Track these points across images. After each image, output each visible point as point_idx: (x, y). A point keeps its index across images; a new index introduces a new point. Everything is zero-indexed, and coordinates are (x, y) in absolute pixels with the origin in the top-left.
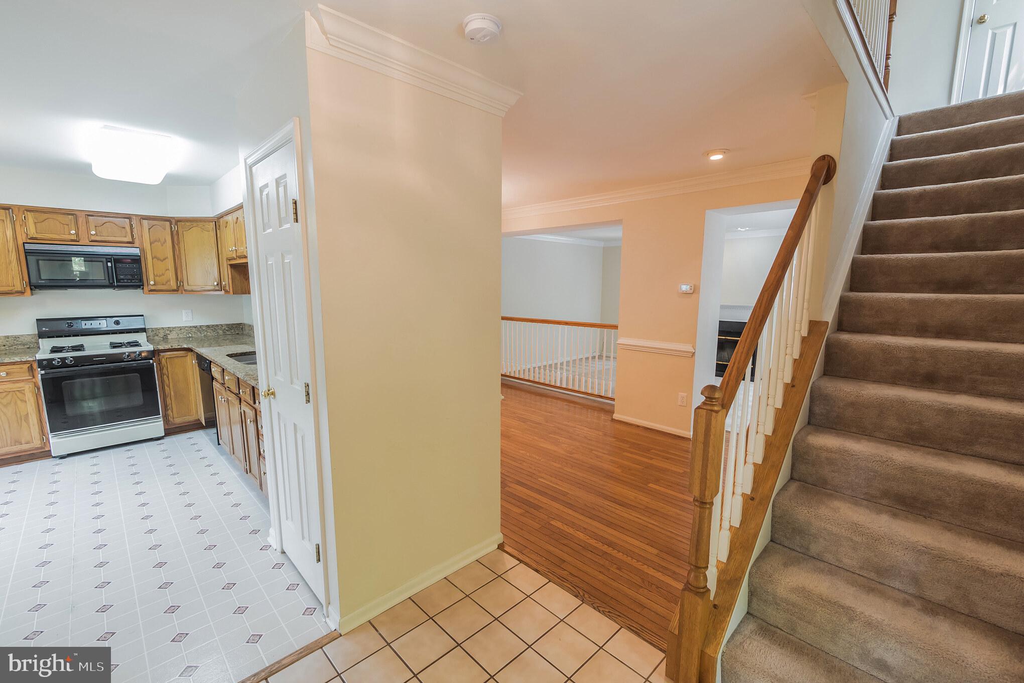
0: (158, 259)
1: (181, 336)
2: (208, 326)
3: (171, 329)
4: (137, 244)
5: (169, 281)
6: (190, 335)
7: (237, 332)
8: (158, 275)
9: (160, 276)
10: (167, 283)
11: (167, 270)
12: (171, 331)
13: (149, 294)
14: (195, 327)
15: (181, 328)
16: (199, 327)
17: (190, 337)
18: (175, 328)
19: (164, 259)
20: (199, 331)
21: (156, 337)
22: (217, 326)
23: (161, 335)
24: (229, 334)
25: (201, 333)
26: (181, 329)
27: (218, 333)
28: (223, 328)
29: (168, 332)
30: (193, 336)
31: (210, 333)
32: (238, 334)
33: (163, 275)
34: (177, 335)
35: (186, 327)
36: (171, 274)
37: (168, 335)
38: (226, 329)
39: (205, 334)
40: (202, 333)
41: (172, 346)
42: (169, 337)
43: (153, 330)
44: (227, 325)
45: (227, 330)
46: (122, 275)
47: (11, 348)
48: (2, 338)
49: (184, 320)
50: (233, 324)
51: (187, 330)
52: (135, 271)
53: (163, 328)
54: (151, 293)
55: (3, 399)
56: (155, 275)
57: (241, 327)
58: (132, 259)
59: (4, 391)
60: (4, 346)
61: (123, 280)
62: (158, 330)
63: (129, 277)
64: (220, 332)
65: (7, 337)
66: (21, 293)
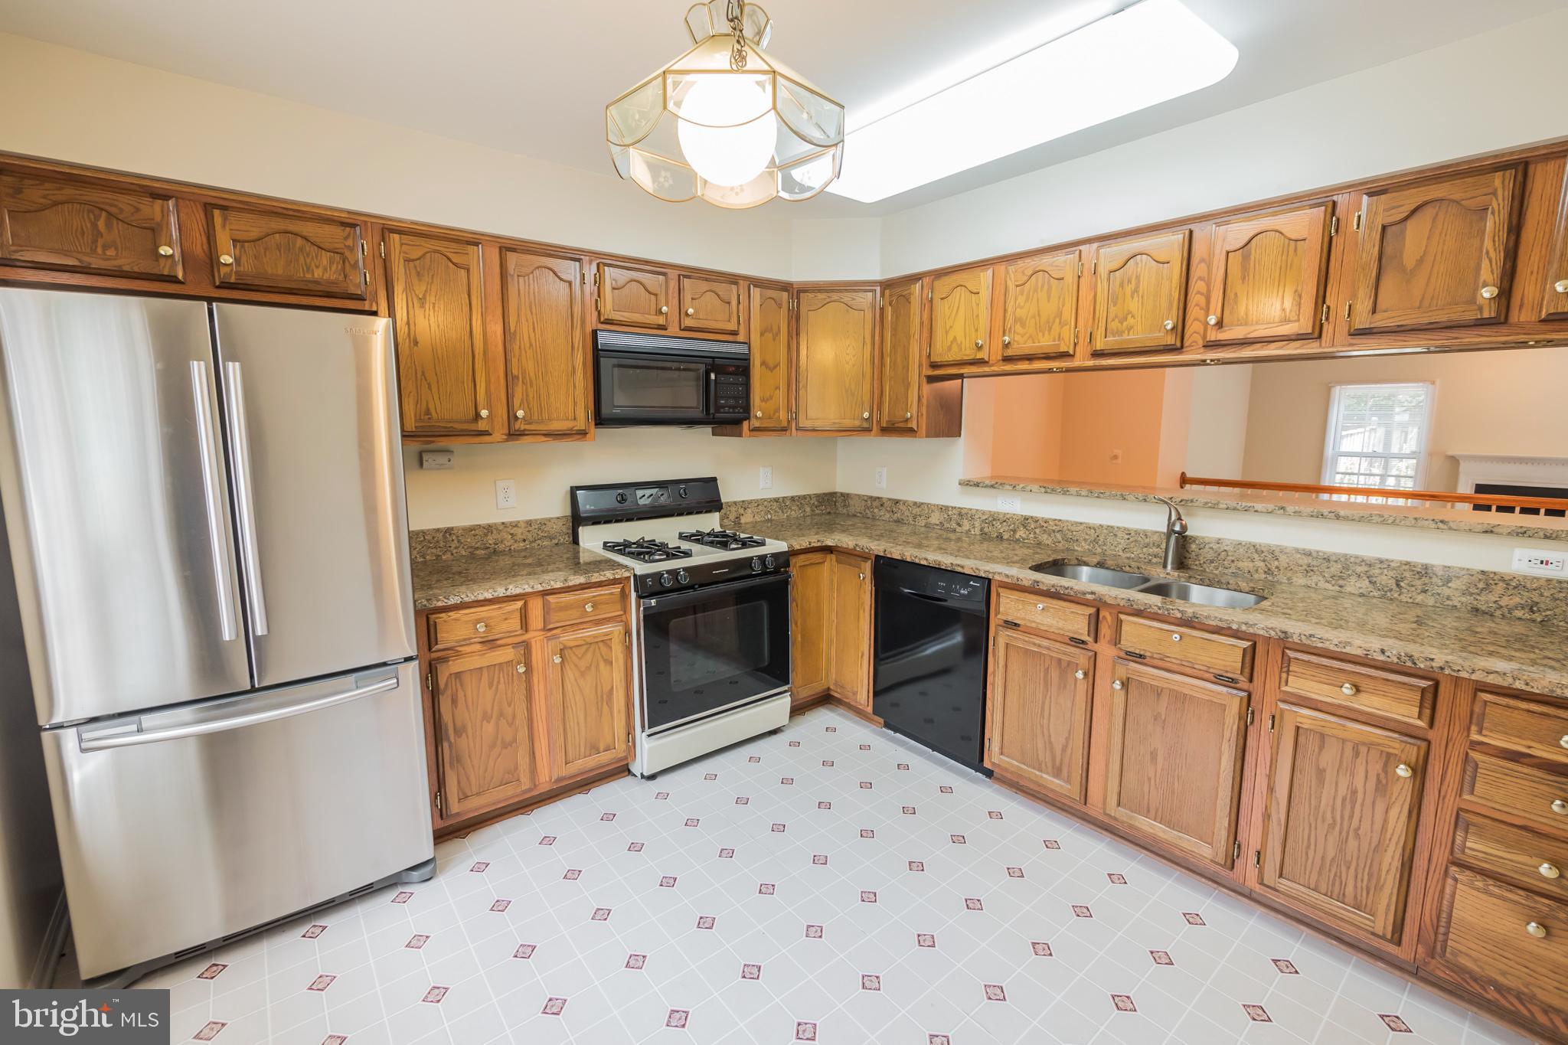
0: (767, 367)
1: (758, 518)
2: (793, 499)
3: (745, 505)
4: (742, 337)
5: (777, 410)
6: (769, 516)
7: (828, 510)
9: (768, 400)
10: (774, 414)
11: (776, 388)
12: (745, 509)
14: (776, 500)
15: (758, 503)
16: (781, 500)
17: (768, 520)
18: (750, 502)
19: (775, 367)
20: (780, 507)
21: (725, 520)
22: (804, 497)
23: (732, 517)
24: (817, 514)
25: (783, 512)
26: (758, 505)
27: (804, 510)
28: (812, 502)
29: (741, 511)
30: (773, 518)
31: (795, 511)
32: (829, 513)
33: (771, 397)
34: (752, 516)
35: (765, 500)
36: (781, 396)
37: (741, 517)
38: (816, 503)
39: (788, 514)
40: (785, 511)
41: (810, 543)
42: (743, 520)
44: (818, 496)
45: (816, 506)
46: (722, 398)
47: (533, 545)
48: (523, 525)
49: (761, 487)
50: (824, 494)
51: (766, 507)
52: (740, 389)
53: (735, 503)
54: (752, 433)
55: (580, 658)
56: (763, 400)
57: (834, 499)
58: (738, 367)
59: (583, 643)
60: (524, 540)
61: (723, 407)
62: (730, 506)
63: (732, 402)
64: (808, 509)
65: (529, 523)
66: (583, 434)
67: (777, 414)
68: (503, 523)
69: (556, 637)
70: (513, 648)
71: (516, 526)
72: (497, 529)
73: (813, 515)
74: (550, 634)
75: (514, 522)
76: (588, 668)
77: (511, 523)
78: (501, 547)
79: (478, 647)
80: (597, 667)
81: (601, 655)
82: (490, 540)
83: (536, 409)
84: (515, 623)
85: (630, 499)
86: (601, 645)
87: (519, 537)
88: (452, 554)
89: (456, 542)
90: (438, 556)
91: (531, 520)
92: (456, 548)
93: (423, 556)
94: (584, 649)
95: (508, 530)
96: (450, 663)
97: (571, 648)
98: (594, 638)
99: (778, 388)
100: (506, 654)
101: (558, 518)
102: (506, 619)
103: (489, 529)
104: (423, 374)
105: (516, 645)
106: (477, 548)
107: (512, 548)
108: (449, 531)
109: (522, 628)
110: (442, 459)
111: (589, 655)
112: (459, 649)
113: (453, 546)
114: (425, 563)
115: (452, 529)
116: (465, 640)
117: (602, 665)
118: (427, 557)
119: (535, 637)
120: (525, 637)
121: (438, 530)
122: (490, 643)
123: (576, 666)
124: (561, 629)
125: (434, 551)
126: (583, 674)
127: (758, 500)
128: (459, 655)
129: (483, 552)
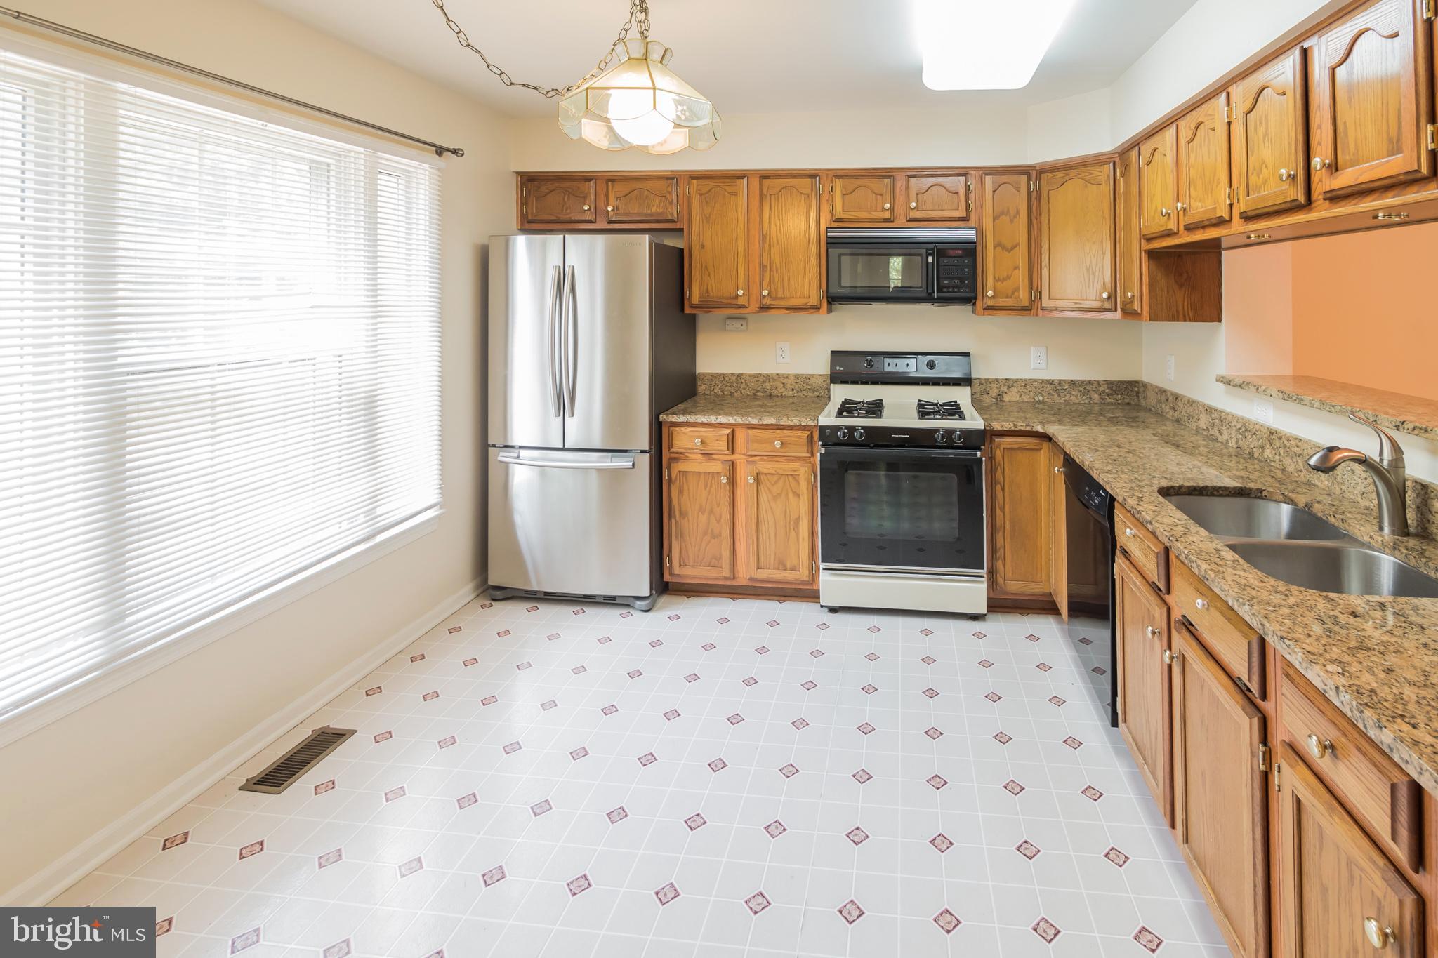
0: (1004, 248)
1: (1025, 398)
2: (1073, 383)
3: (1009, 383)
4: (972, 222)
5: (1017, 289)
6: (1041, 398)
7: (1127, 401)
8: (1001, 278)
9: (1004, 280)
10: (1013, 293)
12: (1009, 387)
13: (984, 315)
14: (1051, 382)
15: (1026, 383)
16: (1056, 382)
17: (1039, 402)
18: (1016, 381)
19: (1014, 247)
20: (1056, 391)
21: (984, 396)
22: (1090, 382)
23: (994, 393)
24: (1112, 404)
25: (1059, 395)
26: (1026, 385)
27: (1090, 398)
28: (1101, 389)
29: (1005, 389)
30: (1046, 400)
31: (1076, 397)
32: (1129, 403)
33: (1009, 277)
34: (1019, 396)
35: (1035, 381)
36: (1021, 277)
37: (1005, 395)
38: (1108, 391)
39: (1067, 398)
40: (1062, 395)
42: (1006, 398)
43: (982, 382)
44: (1110, 384)
45: (1108, 395)
46: (946, 278)
47: (800, 394)
48: (791, 377)
49: (1032, 368)
50: (1119, 382)
51: (1036, 388)
52: (966, 270)
53: (997, 380)
54: (986, 312)
55: (773, 485)
56: (996, 280)
57: (1136, 389)
58: (963, 250)
59: (775, 473)
60: (793, 390)
61: (947, 287)
62: (990, 383)
63: (957, 282)
64: (1096, 397)
65: (797, 376)
66: (816, 308)
67: (1016, 294)
68: (777, 374)
69: (754, 463)
70: (722, 463)
71: (787, 378)
72: (773, 378)
73: (1103, 402)
74: (750, 459)
75: (786, 374)
76: (780, 495)
77: (783, 375)
78: (775, 392)
79: (700, 457)
80: (787, 495)
81: (790, 486)
82: (768, 386)
83: (780, 290)
84: (723, 445)
85: (876, 366)
86: (790, 478)
87: (789, 386)
88: (741, 393)
89: (744, 384)
90: (732, 393)
91: (798, 375)
92: (744, 389)
93: (723, 392)
94: (776, 478)
95: (781, 380)
96: (679, 463)
97: (765, 474)
98: (784, 470)
99: (1016, 268)
100: (716, 467)
101: (820, 375)
102: (717, 440)
103: (768, 377)
104: (706, 266)
105: (724, 462)
106: (758, 391)
107: (784, 394)
108: (740, 375)
109: (728, 449)
110: (737, 324)
111: (780, 484)
112: (687, 454)
113: (742, 387)
114: (724, 395)
115: (742, 374)
116: (690, 449)
117: (791, 495)
118: (725, 393)
119: (739, 458)
120: (732, 457)
121: (733, 374)
122: (708, 456)
123: (770, 491)
124: (759, 457)
125: (730, 388)
126: (775, 498)
127: (1025, 380)
128: (687, 458)
129: (762, 394)
